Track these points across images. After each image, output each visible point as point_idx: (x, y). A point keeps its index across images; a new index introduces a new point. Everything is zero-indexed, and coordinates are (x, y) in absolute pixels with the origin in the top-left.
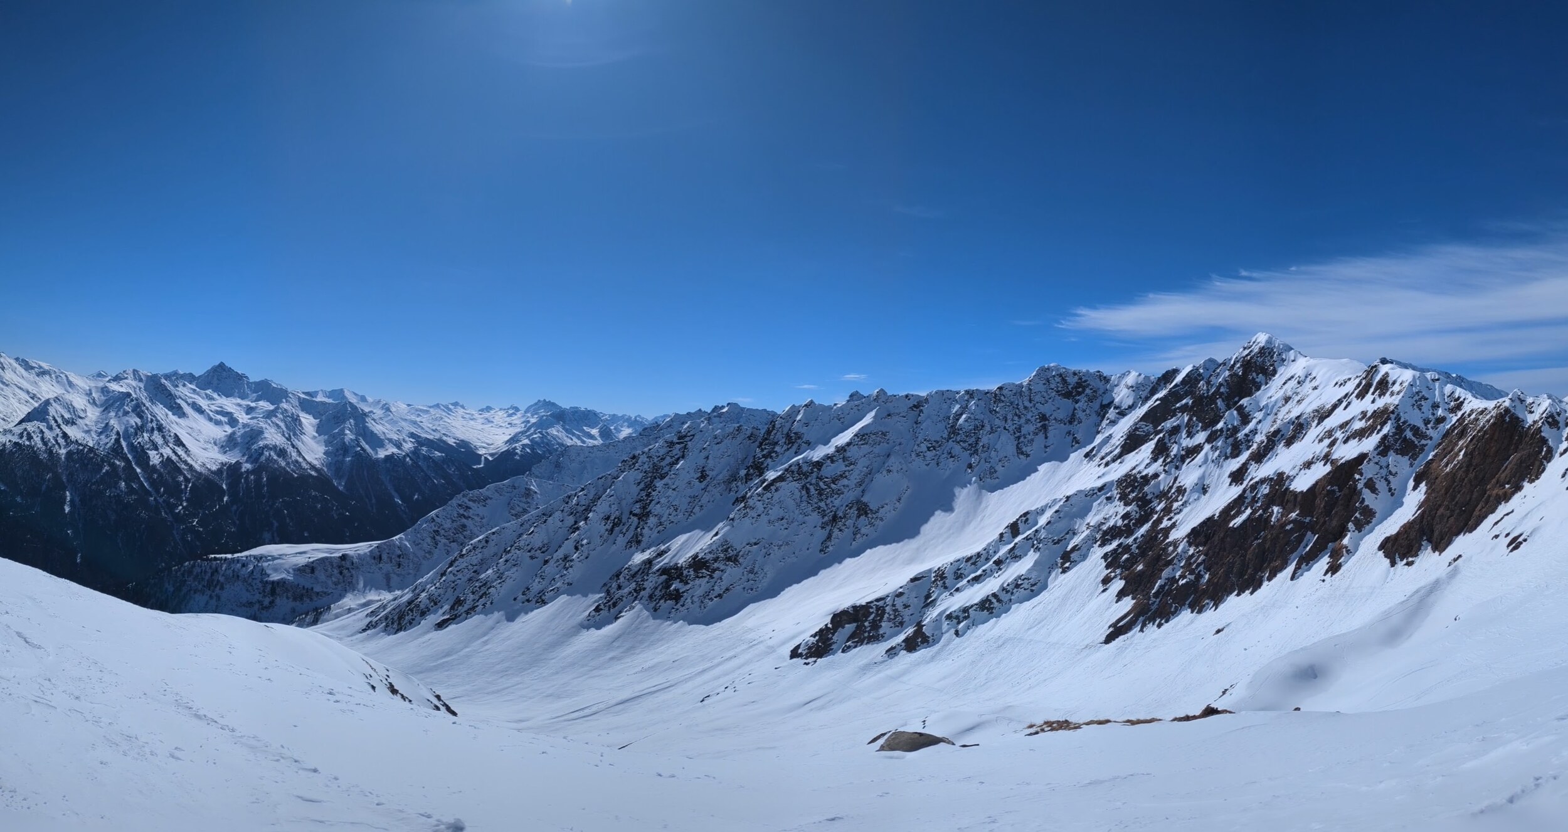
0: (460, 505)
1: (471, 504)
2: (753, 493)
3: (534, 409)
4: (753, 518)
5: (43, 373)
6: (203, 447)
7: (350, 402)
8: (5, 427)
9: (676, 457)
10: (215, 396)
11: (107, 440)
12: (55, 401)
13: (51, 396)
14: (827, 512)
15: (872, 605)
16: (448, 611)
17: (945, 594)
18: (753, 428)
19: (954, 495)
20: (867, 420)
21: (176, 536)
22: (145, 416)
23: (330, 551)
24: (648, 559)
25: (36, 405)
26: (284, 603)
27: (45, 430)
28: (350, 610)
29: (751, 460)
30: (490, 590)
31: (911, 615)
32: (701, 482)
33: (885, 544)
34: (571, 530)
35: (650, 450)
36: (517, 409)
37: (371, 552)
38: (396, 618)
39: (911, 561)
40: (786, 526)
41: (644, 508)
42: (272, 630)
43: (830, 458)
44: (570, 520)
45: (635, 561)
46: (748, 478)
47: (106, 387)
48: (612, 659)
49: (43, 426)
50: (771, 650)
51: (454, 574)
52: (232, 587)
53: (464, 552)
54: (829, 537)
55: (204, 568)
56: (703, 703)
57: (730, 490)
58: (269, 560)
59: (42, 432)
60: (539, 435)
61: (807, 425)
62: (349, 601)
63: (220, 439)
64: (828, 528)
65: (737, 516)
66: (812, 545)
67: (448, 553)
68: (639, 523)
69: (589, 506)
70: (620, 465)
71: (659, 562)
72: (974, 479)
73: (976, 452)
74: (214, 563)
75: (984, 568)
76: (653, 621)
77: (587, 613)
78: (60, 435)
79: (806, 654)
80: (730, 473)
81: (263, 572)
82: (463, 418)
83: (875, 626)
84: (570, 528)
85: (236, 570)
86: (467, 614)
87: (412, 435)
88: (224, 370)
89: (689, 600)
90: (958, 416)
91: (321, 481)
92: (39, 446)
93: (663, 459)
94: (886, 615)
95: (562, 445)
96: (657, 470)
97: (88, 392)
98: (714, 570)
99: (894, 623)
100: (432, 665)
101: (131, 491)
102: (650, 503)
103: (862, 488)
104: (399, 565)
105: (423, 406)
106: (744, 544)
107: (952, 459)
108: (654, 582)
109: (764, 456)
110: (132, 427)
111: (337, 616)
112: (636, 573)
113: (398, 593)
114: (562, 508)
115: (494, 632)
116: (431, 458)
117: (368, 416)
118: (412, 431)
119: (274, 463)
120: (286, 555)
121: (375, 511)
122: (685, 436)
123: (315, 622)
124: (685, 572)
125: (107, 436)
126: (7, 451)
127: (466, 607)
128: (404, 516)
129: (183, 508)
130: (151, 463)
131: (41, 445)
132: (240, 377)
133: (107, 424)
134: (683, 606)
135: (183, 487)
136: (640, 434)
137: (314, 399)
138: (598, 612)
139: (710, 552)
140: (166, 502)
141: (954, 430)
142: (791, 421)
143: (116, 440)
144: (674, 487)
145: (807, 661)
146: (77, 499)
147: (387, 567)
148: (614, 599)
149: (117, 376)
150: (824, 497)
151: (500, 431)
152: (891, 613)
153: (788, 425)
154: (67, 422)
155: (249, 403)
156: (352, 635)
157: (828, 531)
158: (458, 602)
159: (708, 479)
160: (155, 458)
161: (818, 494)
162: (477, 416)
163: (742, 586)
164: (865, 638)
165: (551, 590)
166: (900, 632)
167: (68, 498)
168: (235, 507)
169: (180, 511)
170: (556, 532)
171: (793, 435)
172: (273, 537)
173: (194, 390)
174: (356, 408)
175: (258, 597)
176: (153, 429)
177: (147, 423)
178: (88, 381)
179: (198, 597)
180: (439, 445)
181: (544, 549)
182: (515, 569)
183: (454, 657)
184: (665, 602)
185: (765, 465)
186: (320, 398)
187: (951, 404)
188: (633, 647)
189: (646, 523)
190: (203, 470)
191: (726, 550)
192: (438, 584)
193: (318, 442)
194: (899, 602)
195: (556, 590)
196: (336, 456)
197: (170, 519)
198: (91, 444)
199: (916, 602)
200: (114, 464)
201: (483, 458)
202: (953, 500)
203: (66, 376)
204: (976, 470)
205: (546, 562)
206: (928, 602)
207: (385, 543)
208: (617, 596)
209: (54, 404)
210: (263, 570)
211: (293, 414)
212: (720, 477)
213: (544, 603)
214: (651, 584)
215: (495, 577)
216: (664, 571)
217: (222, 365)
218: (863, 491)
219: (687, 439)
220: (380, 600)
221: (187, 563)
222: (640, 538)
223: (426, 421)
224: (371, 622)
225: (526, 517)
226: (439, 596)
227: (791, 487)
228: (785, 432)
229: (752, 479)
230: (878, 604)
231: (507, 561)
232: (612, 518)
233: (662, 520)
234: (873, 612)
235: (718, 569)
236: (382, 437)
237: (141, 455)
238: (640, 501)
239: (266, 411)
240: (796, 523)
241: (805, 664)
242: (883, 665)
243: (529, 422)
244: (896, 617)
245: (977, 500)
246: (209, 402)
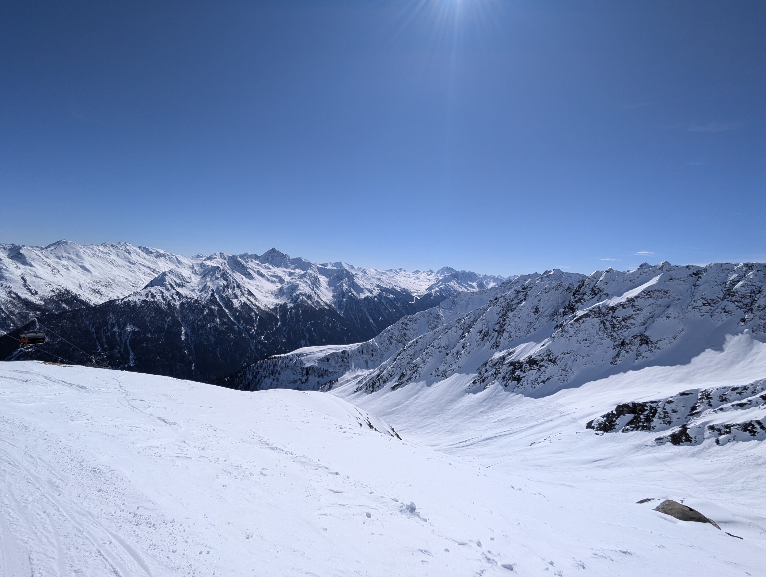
0: (403, 323)
1: (409, 322)
2: (568, 323)
3: (441, 271)
4: (567, 338)
5: (159, 256)
6: (265, 296)
7: (345, 269)
8: (134, 291)
9: (521, 299)
10: (271, 267)
11: (206, 295)
12: (169, 273)
13: (166, 270)
14: (617, 339)
15: (647, 404)
16: (398, 380)
17: (709, 410)
18: (570, 284)
19: (725, 339)
20: (654, 281)
21: (252, 347)
22: (229, 280)
23: (337, 349)
24: (503, 356)
25: (157, 276)
26: (313, 379)
27: (164, 291)
28: (348, 381)
29: (567, 303)
30: (419, 369)
31: (678, 418)
32: (535, 314)
33: (661, 365)
34: (461, 338)
35: (505, 295)
36: (432, 272)
37: (358, 348)
38: (371, 384)
39: (681, 380)
40: (588, 345)
41: (501, 327)
42: (308, 395)
43: (623, 305)
44: (461, 332)
45: (495, 356)
46: (565, 313)
47: (203, 263)
48: (481, 412)
49: (162, 289)
50: (574, 420)
51: (400, 360)
52: (285, 372)
53: (405, 348)
54: (618, 355)
55: (269, 364)
56: (532, 447)
57: (553, 320)
58: (305, 356)
59: (162, 292)
60: (444, 286)
61: (606, 283)
62: (347, 376)
63: (274, 291)
64: (618, 349)
65: (557, 336)
66: (605, 358)
67: (397, 348)
68: (498, 336)
69: (471, 325)
70: (488, 303)
71: (509, 359)
72: (746, 330)
73: (751, 310)
74: (275, 360)
75: (750, 398)
76: (505, 392)
77: (468, 384)
78: (175, 293)
79: (597, 428)
80: (553, 310)
81: (301, 363)
82: (404, 276)
83: (648, 419)
84: (460, 336)
85: (287, 363)
86: (407, 382)
87: (378, 286)
88: (275, 252)
89: (525, 382)
90: (735, 282)
91: (331, 312)
92: (161, 301)
93: (513, 300)
94: (657, 414)
95: (456, 291)
96: (509, 306)
97: (192, 267)
98: (541, 366)
99: (664, 421)
100: (389, 411)
101: (224, 323)
102: (505, 325)
103: (645, 326)
104: (372, 355)
105: (384, 270)
106: (560, 353)
107: (726, 314)
108: (505, 370)
109: (576, 301)
110: (221, 286)
111: (341, 385)
112: (496, 363)
113: (372, 370)
114: (456, 325)
115: (420, 392)
116: (388, 298)
117: (355, 276)
118: (378, 284)
119: (305, 303)
120: (313, 352)
121: (359, 326)
122: (527, 288)
123: (330, 389)
124: (524, 366)
125: (206, 292)
126: (138, 306)
127: (407, 378)
128: (375, 329)
129: (255, 330)
130: (234, 307)
131: (162, 300)
132: (285, 256)
133: (205, 285)
134: (522, 385)
135: (254, 319)
136: (500, 286)
137: (326, 268)
138: (475, 384)
139: (539, 356)
140: (245, 328)
141: (729, 293)
142: (595, 281)
143: (211, 294)
144: (519, 316)
145: (597, 432)
146: (189, 331)
147: (366, 356)
148: (483, 378)
149: (210, 256)
150: (616, 329)
151: (423, 283)
152: (662, 413)
153: (593, 283)
154: (178, 285)
155: (290, 270)
156: (349, 395)
157: (617, 351)
158: (403, 375)
159: (540, 313)
160: (236, 304)
161: (612, 327)
162: (411, 275)
163: (558, 378)
164: (640, 426)
165: (450, 370)
166: (668, 429)
167: (183, 331)
168: (285, 328)
169: (253, 332)
170: (452, 338)
171: (596, 289)
172: (306, 342)
173: (258, 264)
174: (349, 272)
175: (299, 377)
176: (234, 287)
177: (230, 284)
178: (191, 260)
179: (266, 380)
180: (392, 291)
181: (446, 347)
182: (431, 357)
183: (401, 406)
184: (512, 381)
185: (576, 307)
186: (329, 267)
187: (729, 273)
188: (492, 407)
189: (502, 336)
190: (266, 309)
191: (549, 355)
192: (392, 365)
193: (329, 291)
194: (669, 408)
195: (452, 370)
196: (338, 298)
197: (248, 337)
198: (196, 298)
199: (683, 411)
200: (211, 308)
201: (415, 298)
202: (724, 343)
203: (176, 257)
204: (748, 324)
205: (447, 354)
206: (693, 412)
207: (365, 344)
208: (485, 376)
209: (169, 275)
210: (301, 361)
211: (315, 276)
212: (547, 312)
213: (446, 377)
214: (504, 371)
215: (421, 362)
216: (512, 364)
217: (273, 250)
218: (646, 328)
219: (528, 289)
220: (363, 375)
221: (259, 362)
222: (498, 344)
223: (385, 278)
224: (359, 387)
225: (437, 330)
226: (393, 372)
227: (594, 321)
228: (591, 287)
229: (567, 315)
230: (651, 405)
231: (427, 353)
232: (483, 332)
233: (511, 335)
234: (647, 410)
235: (543, 366)
236: (363, 287)
237: (228, 303)
238: (499, 323)
239: (300, 274)
240: (595, 344)
241: (596, 434)
242: (652, 448)
243: (438, 279)
244: (665, 417)
245: (748, 346)
246: (267, 270)
